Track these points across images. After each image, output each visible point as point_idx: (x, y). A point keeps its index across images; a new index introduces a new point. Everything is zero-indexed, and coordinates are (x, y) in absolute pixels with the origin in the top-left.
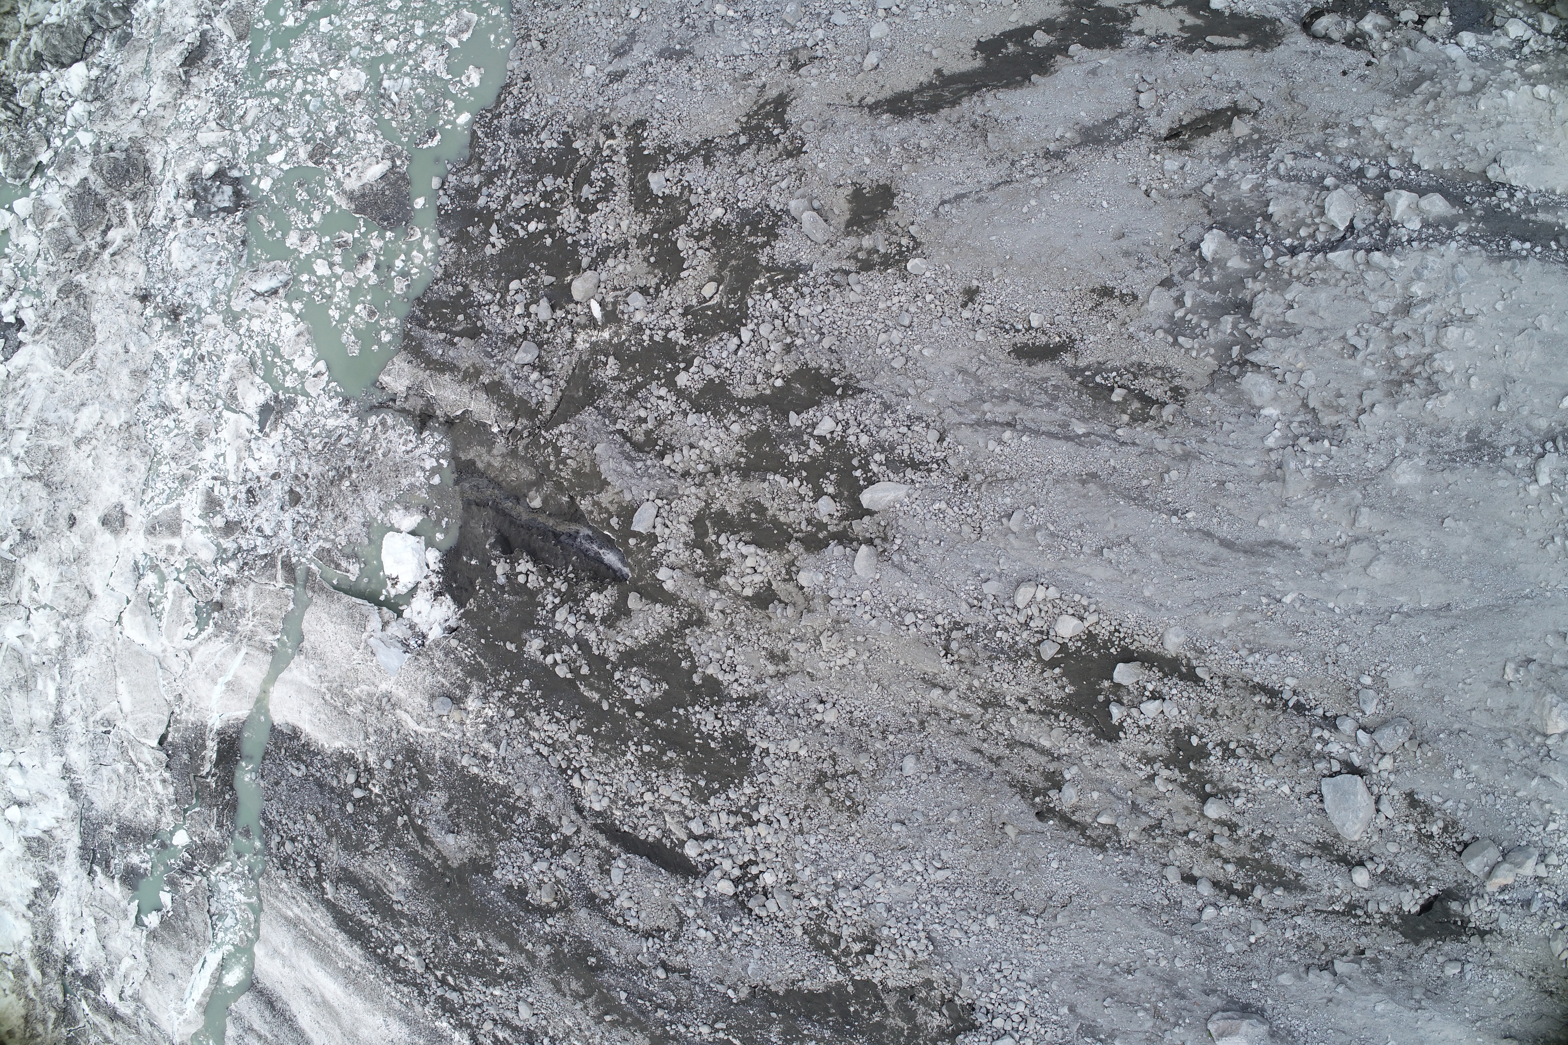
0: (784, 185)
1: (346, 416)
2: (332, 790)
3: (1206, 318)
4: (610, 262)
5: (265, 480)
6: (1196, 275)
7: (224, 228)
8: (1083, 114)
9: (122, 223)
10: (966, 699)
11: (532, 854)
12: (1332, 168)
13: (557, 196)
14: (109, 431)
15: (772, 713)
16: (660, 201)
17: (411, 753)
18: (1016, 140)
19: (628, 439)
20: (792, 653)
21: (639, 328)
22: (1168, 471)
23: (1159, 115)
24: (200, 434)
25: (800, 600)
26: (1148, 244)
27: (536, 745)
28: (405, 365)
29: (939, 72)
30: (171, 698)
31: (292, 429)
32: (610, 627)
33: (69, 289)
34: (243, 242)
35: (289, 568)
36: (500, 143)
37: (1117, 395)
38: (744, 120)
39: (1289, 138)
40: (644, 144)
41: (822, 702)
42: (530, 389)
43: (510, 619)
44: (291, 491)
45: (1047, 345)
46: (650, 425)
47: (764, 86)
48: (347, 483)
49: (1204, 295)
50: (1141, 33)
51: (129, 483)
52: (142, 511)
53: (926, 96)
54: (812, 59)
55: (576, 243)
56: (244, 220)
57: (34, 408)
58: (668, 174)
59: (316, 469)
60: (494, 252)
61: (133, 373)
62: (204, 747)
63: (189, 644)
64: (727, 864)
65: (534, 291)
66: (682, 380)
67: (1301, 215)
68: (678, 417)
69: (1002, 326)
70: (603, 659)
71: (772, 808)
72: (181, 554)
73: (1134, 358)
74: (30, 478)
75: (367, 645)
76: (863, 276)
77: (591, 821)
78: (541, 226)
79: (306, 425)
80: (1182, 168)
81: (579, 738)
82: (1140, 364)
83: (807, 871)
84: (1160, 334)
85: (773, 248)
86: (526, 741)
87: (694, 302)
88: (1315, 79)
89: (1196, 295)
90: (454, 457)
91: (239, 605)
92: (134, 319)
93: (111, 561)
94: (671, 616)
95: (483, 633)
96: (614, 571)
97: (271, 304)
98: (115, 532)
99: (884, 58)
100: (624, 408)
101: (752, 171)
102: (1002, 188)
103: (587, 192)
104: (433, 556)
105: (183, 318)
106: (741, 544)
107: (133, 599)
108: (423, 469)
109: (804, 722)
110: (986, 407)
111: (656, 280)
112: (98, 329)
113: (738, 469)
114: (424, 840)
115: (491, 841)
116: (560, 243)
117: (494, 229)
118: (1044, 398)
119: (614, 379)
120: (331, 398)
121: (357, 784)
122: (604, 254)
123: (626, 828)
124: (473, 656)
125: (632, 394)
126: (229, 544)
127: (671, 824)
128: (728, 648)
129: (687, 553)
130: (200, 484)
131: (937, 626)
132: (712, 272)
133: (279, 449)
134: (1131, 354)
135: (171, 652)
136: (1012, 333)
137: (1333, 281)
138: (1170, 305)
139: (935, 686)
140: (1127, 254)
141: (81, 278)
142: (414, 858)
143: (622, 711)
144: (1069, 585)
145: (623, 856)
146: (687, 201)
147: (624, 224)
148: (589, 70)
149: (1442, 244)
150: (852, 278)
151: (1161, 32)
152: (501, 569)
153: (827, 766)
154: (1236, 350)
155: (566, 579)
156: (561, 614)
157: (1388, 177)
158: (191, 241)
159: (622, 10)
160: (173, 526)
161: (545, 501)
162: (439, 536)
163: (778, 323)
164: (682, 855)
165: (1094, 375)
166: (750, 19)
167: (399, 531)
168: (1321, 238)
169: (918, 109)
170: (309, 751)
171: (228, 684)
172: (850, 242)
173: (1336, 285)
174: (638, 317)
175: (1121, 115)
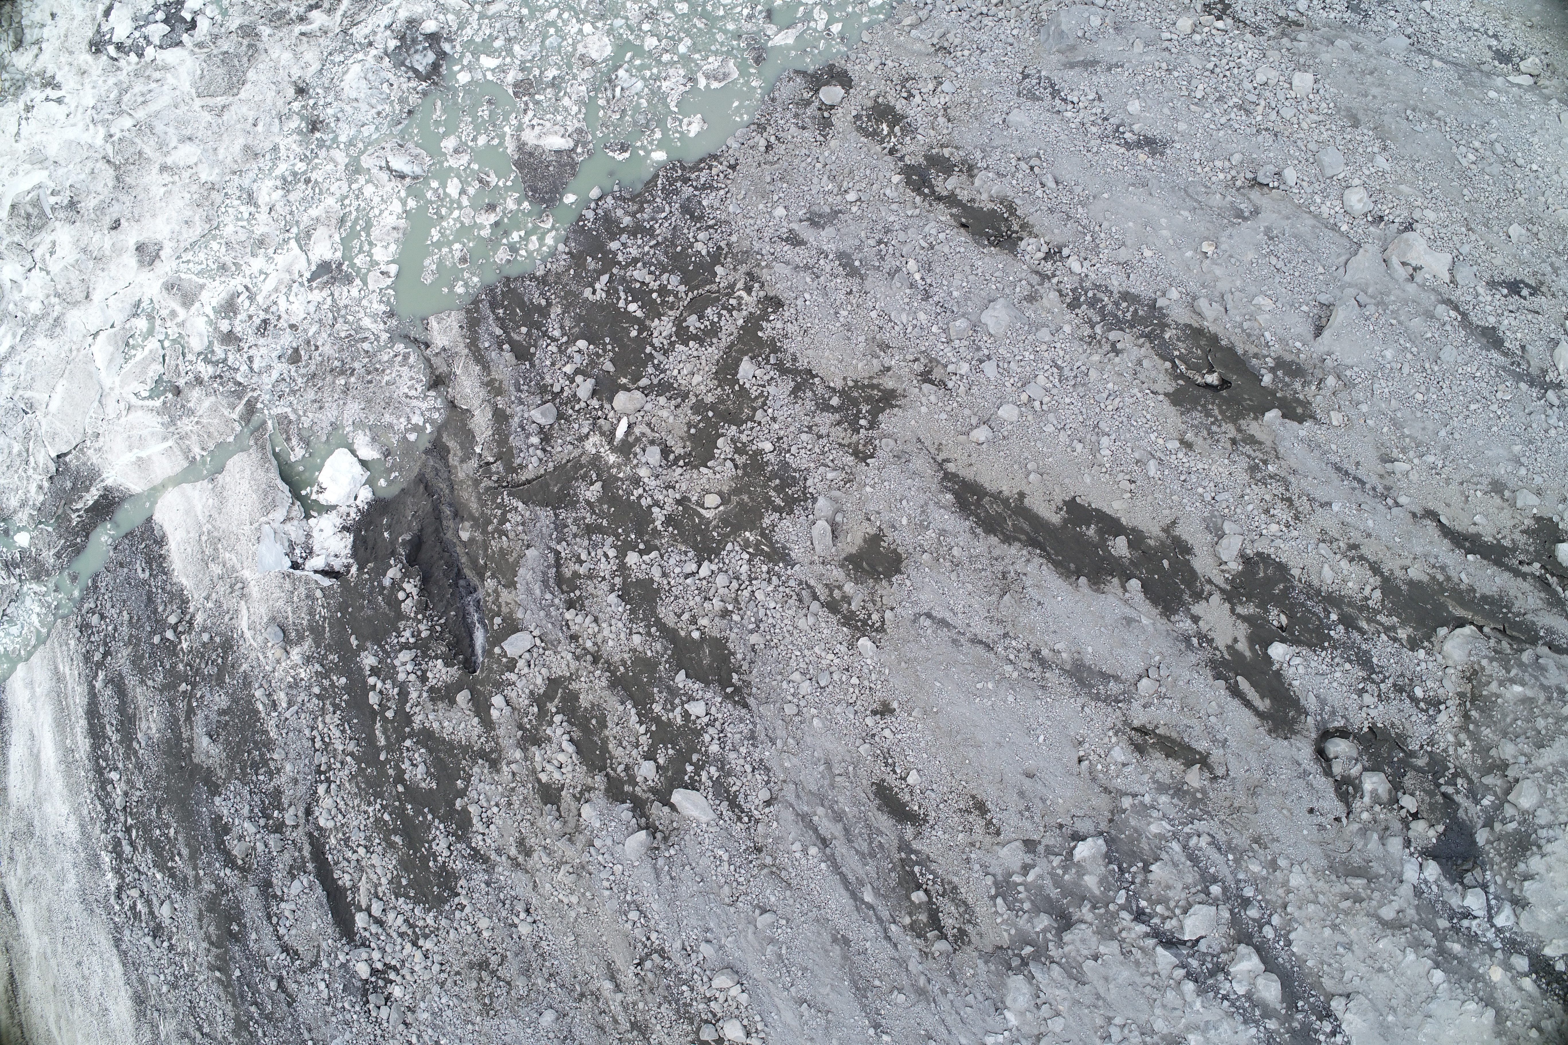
0: (830, 475)
1: (382, 326)
2: (155, 611)
3: (1032, 902)
4: (662, 400)
5: (283, 324)
6: (1056, 861)
7: (405, 87)
8: (1090, 649)
9: (330, 11)
10: (625, 1009)
11: (252, 811)
12: (1230, 878)
13: (671, 299)
14: (195, 179)
15: (488, 884)
16: (737, 388)
17: (228, 645)
18: (1023, 620)
19: (558, 565)
20: (535, 855)
21: (637, 481)
22: (900, 991)
23: (1144, 706)
24: (261, 243)
25: (572, 823)
26: (1043, 800)
27: (315, 733)
28: (456, 325)
29: (1022, 495)
30: (90, 431)
31: (334, 300)
32: (432, 699)
33: (248, 32)
34: (410, 112)
35: (251, 409)
36: (667, 208)
37: (918, 897)
38: (851, 384)
39: (1222, 822)
40: (764, 324)
41: (528, 911)
42: (524, 447)
43: (369, 620)
44: (296, 350)
45: (905, 805)
46: (582, 570)
47: (889, 369)
48: (343, 382)
49: (1048, 882)
50: (1196, 619)
51: (180, 233)
52: (174, 264)
53: (994, 509)
54: (942, 384)
55: (651, 357)
56: (425, 94)
57: (152, 107)
58: (758, 373)
59: (328, 350)
60: (591, 298)
61: (247, 148)
62: (87, 490)
63: (134, 400)
64: (376, 955)
65: (592, 363)
66: (632, 558)
67: (1171, 894)
68: (605, 586)
69: (886, 758)
70: (408, 719)
71: (436, 949)
72: (179, 325)
73: (955, 879)
74: (108, 162)
75: (259, 529)
76: (823, 613)
77: (310, 828)
78: (639, 314)
79: (346, 307)
80: (1124, 765)
81: (349, 759)
82: (955, 888)
83: (426, 1015)
84: (989, 880)
85: (780, 519)
86: (311, 722)
87: (694, 499)
88: (1285, 794)
89: (1040, 877)
90: (440, 429)
91: (191, 405)
92: (280, 102)
93: (124, 284)
94: (479, 737)
95: (343, 607)
96: (473, 653)
97: (393, 184)
98: (141, 262)
99: (992, 442)
100: (575, 536)
101: (820, 437)
102: (980, 650)
103: (692, 321)
104: (366, 495)
105: (318, 135)
106: (566, 737)
107: (117, 327)
108: (409, 419)
109: (504, 913)
110: (820, 811)
111: (682, 451)
112: (248, 86)
113: (613, 673)
114: (188, 719)
115: (232, 771)
116: (642, 342)
117: (605, 278)
118: (865, 847)
119: (588, 502)
120: (381, 301)
121: (175, 628)
122: (664, 388)
123: (330, 857)
124: (325, 618)
125: (590, 530)
126: (219, 351)
127: (363, 886)
128: (497, 805)
129: (527, 702)
130: (233, 282)
131: (648, 939)
132: (725, 489)
133: (312, 309)
134: (956, 874)
135: (115, 395)
136: (889, 769)
137: (1143, 970)
138: (1016, 866)
139: (612, 978)
140: (1021, 794)
141: (265, 31)
142: (173, 723)
143: (391, 772)
144: (761, 1003)
145: (311, 878)
146: (755, 410)
147: (697, 379)
148: (780, 211)
149: (1245, 1022)
150: (815, 606)
151: (1211, 635)
152: (393, 573)
153: (494, 960)
154: (1028, 950)
155: (432, 629)
156: (405, 656)
157: (1261, 927)
158: (370, 75)
159: (845, 184)
160: (188, 299)
161: (472, 540)
162: (382, 483)
163: (735, 585)
164: (353, 916)
165: (917, 863)
166: (927, 296)
167: (353, 452)
168: (1169, 925)
169: (977, 516)
170: (160, 565)
171: (139, 459)
172: (837, 574)
173: (1142, 975)
174: (643, 472)
175: (1117, 678)
